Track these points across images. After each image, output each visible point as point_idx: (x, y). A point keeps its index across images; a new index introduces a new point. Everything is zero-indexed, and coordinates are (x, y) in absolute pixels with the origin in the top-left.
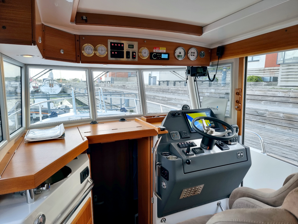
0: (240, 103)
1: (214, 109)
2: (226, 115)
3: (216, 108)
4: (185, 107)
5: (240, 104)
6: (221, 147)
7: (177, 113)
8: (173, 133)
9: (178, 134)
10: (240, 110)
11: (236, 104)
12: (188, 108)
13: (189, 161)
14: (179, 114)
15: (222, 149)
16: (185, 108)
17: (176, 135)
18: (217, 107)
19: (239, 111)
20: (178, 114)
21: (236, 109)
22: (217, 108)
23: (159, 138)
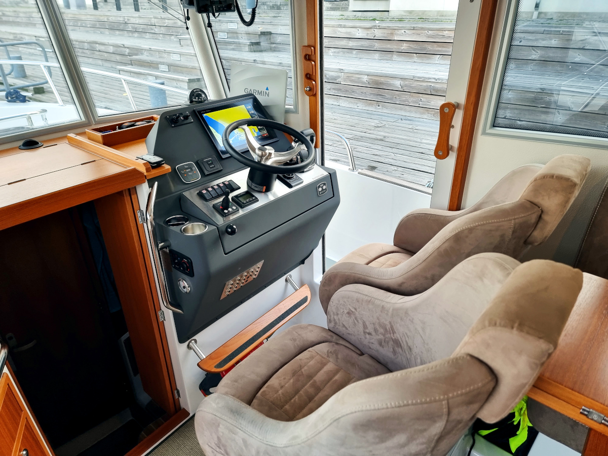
0: (314, 79)
1: (260, 93)
2: (286, 106)
3: (265, 91)
4: (197, 96)
5: (314, 82)
6: (288, 181)
7: (181, 114)
8: (183, 168)
9: (194, 169)
10: (315, 95)
11: (305, 82)
12: (203, 96)
13: (231, 227)
14: (186, 118)
15: (290, 186)
16: (197, 98)
17: (189, 172)
18: (267, 89)
19: (313, 98)
20: (184, 117)
21: (307, 93)
22: (267, 91)
23: (151, 186)
